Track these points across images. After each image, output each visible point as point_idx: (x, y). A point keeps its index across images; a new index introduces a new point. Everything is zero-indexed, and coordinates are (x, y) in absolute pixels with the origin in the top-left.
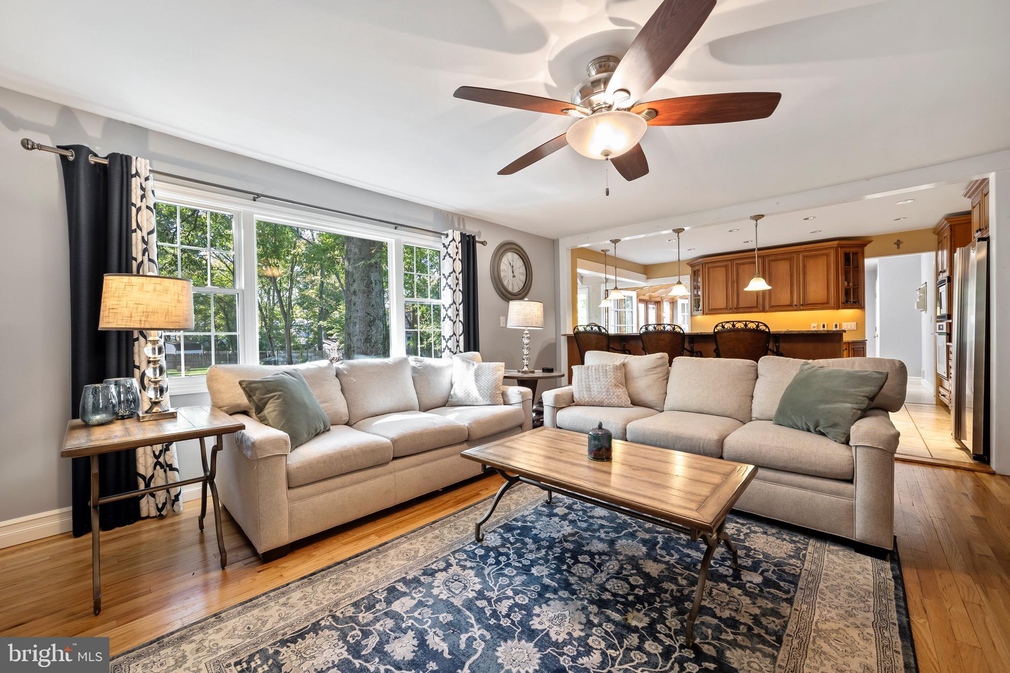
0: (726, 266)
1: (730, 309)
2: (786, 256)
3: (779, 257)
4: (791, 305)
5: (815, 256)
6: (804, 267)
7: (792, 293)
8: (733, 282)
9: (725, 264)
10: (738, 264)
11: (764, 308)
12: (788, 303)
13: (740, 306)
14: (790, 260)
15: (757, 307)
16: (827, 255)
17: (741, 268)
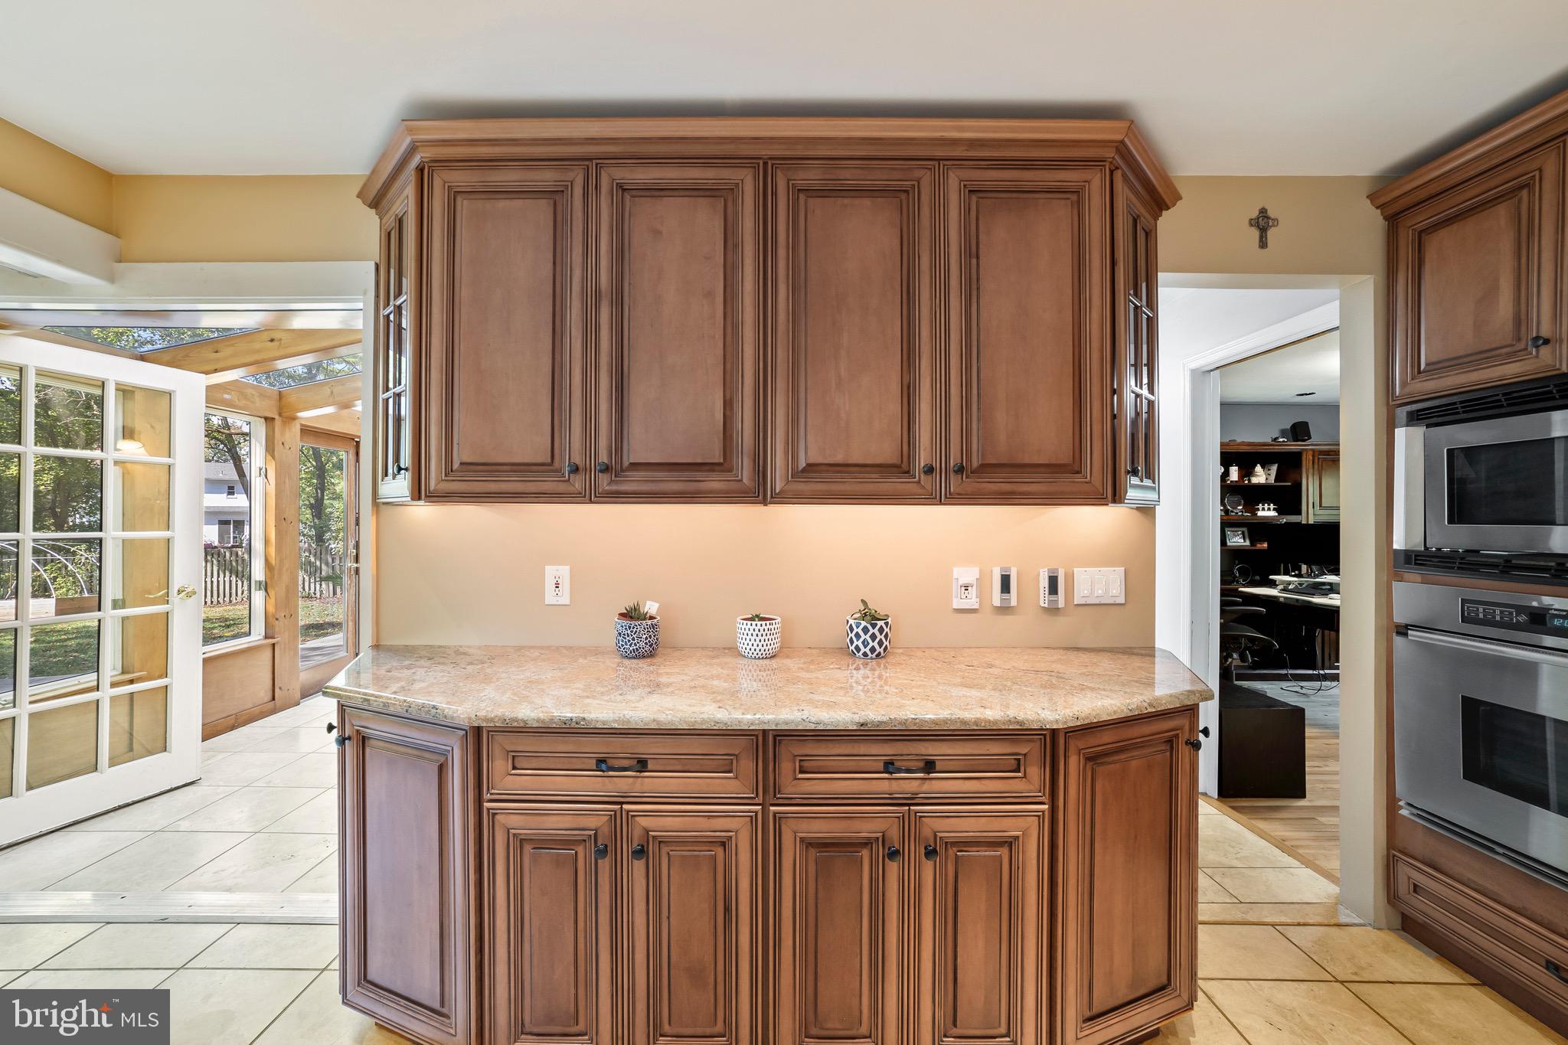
0: (556, 195)
1: (575, 470)
2: (878, 177)
3: (849, 175)
4: (901, 468)
5: (1021, 193)
6: (972, 252)
7: (908, 394)
8: (592, 299)
9: (547, 177)
10: (623, 188)
11: (761, 472)
12: (885, 450)
13: (627, 460)
14: (902, 196)
15: (722, 467)
16: (1076, 196)
17: (645, 215)
